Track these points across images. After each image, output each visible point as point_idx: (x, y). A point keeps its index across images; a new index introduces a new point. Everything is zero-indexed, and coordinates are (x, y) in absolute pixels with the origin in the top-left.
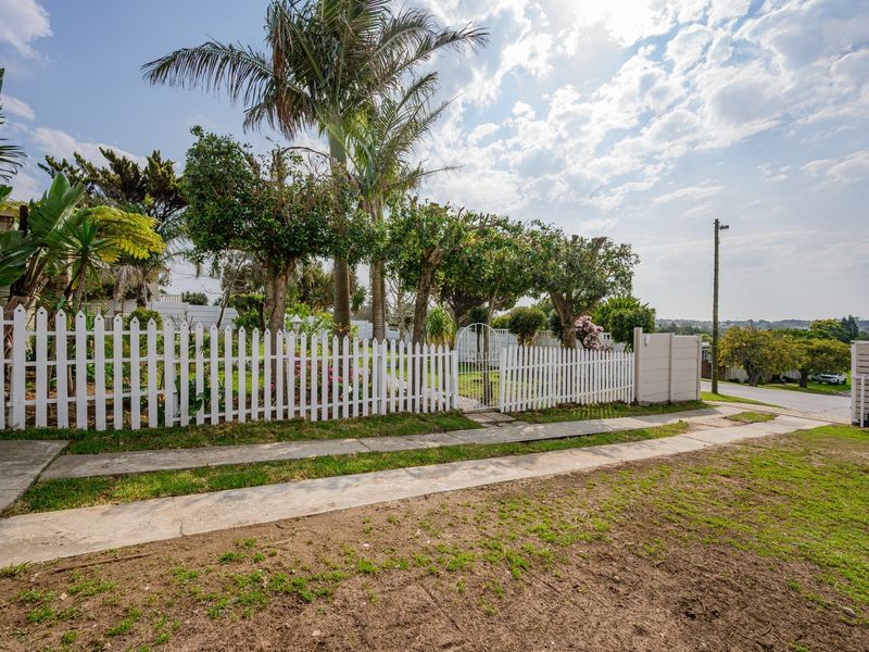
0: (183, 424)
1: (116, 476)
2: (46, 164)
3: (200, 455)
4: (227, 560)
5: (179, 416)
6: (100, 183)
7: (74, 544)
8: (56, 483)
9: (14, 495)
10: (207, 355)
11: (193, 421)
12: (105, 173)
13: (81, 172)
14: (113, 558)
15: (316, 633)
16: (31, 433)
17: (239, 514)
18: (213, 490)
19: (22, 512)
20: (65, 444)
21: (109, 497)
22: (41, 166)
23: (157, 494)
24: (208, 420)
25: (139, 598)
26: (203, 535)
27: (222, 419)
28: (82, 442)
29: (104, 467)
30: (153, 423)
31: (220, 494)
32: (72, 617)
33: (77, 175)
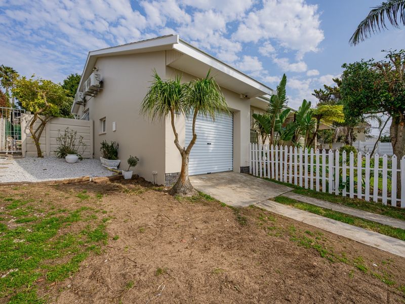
0: (336, 194)
1: (299, 201)
2: (314, 93)
3: (333, 206)
4: (308, 233)
5: (335, 190)
6: (334, 94)
7: (276, 211)
8: (284, 197)
9: (273, 196)
10: (348, 165)
11: (341, 194)
12: (335, 88)
13: (326, 91)
14: (281, 217)
15: (315, 263)
16: (288, 185)
17: (326, 226)
18: (325, 216)
19: (273, 200)
20: (293, 189)
21: (293, 205)
22: (313, 94)
23: (305, 210)
24: (348, 195)
25: (279, 226)
26: (308, 225)
27: (356, 196)
28: (298, 190)
29: (298, 198)
30: (324, 191)
31: (326, 218)
32: (265, 221)
33: (325, 93)
